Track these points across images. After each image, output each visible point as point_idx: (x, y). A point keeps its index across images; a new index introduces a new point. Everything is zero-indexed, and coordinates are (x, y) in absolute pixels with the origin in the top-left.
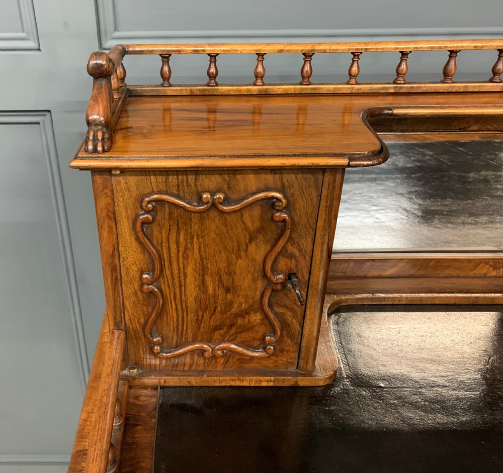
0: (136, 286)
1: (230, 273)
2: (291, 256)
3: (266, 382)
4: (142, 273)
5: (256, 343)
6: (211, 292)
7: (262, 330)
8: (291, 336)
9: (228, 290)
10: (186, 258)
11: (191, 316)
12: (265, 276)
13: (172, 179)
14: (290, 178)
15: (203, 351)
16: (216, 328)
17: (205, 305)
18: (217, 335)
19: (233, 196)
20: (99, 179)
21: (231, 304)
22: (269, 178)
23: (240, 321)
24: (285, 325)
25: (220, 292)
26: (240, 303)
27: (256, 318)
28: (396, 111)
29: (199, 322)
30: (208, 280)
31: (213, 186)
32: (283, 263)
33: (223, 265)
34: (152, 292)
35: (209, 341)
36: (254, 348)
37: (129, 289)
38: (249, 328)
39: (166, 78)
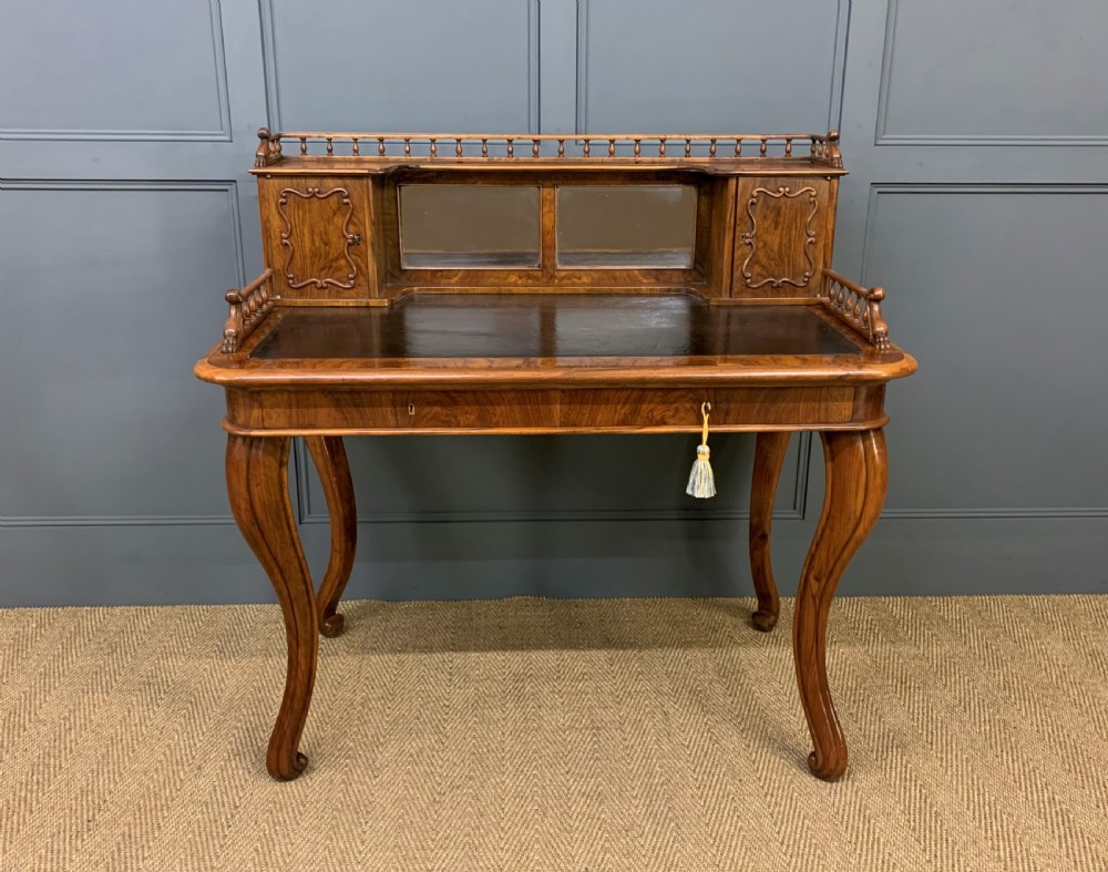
0: (278, 241)
1: (326, 234)
2: (355, 224)
3: (352, 302)
4: (281, 232)
5: (345, 279)
6: (317, 244)
7: (347, 270)
8: (363, 275)
9: (326, 244)
10: (303, 224)
11: (309, 261)
12: (344, 236)
13: (295, 181)
14: (348, 181)
15: (315, 283)
16: (323, 269)
17: (315, 254)
18: (323, 273)
19: (322, 190)
20: (260, 180)
21: (329, 253)
22: (339, 182)
23: (334, 265)
24: (359, 268)
25: (322, 245)
26: (333, 254)
27: (342, 262)
28: (422, 167)
29: (312, 264)
30: (315, 237)
31: (313, 185)
32: (351, 228)
33: (322, 229)
34: (286, 244)
35: (319, 278)
36: (344, 283)
37: (275, 242)
38: (339, 269)
39: (304, 151)
